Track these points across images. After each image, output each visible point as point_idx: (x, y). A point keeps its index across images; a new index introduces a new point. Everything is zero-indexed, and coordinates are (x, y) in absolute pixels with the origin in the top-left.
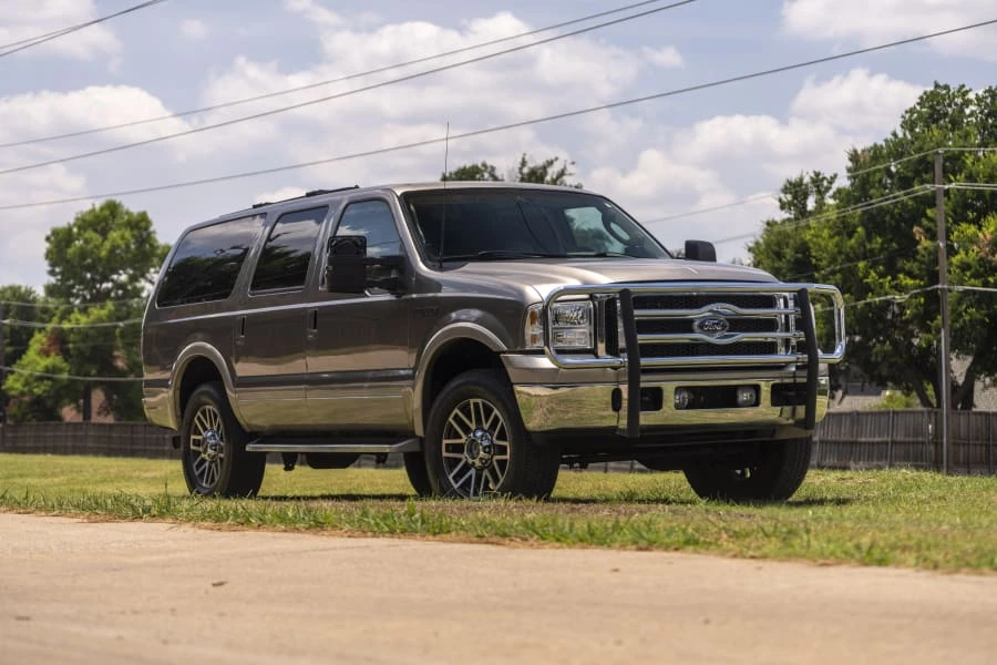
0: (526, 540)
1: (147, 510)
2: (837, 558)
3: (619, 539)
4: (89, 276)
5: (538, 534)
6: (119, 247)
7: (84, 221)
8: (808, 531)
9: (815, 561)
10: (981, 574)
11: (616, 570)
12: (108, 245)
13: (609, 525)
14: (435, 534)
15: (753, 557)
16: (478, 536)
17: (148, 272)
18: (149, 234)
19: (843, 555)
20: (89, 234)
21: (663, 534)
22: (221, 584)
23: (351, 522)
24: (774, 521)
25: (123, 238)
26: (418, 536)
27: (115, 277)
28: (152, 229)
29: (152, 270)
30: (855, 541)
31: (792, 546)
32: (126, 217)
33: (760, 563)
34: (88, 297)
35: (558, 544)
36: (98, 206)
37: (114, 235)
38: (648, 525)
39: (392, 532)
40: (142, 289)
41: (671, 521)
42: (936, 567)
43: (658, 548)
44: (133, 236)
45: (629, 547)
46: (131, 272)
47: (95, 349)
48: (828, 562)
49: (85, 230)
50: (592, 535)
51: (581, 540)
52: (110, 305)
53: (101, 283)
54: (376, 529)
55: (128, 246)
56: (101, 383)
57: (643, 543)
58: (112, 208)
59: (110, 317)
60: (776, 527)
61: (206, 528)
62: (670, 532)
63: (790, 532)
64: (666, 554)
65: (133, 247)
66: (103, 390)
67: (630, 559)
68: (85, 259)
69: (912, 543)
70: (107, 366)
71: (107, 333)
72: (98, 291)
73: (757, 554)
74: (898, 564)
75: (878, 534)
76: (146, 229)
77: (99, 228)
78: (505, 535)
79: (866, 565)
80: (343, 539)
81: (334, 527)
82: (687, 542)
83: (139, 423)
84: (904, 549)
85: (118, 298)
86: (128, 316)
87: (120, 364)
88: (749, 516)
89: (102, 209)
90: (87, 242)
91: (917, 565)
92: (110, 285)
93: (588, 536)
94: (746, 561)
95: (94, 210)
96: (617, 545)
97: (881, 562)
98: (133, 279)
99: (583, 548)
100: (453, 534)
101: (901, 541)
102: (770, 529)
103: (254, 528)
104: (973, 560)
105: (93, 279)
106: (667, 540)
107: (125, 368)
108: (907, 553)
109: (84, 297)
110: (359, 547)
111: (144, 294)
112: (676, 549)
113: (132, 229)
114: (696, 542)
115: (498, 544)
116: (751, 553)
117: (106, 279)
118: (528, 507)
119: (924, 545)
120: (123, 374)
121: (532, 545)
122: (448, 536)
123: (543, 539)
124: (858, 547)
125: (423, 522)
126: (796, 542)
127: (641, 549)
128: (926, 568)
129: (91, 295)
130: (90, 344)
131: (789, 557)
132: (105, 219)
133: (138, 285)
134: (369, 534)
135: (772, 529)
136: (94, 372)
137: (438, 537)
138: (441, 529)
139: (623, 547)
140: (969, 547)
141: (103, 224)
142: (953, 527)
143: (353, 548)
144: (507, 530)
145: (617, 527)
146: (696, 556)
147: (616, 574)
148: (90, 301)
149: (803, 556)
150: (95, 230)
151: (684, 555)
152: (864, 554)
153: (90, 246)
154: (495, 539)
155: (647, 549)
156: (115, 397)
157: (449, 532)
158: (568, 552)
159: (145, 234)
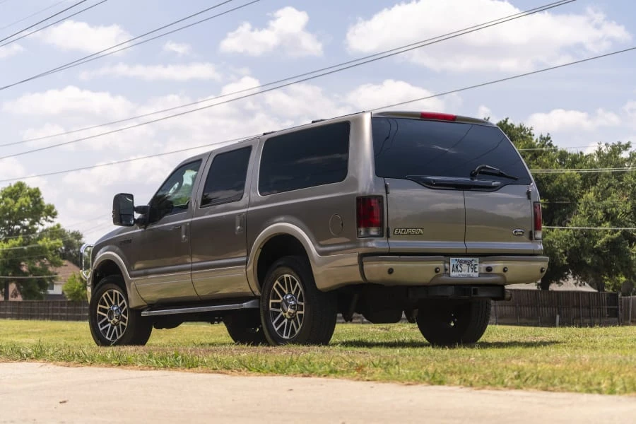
0: (240, 371)
1: (29, 355)
2: (416, 380)
3: (293, 370)
4: (7, 222)
5: (246, 367)
6: (24, 206)
7: (6, 192)
8: (398, 363)
9: (403, 382)
10: (498, 390)
11: (291, 390)
12: (18, 205)
13: (287, 361)
14: (189, 368)
15: (368, 380)
16: (213, 369)
17: (40, 219)
18: (40, 200)
19: (419, 379)
20: (8, 199)
21: (317, 367)
22: (65, 402)
23: (142, 361)
24: (379, 357)
25: (26, 201)
26: (180, 369)
27: (22, 222)
28: (41, 197)
29: (42, 218)
30: (425, 369)
31: (389, 373)
32: (28, 191)
33: (372, 384)
34: (7, 233)
35: (258, 374)
36: (13, 185)
37: (22, 200)
38: (309, 361)
39: (165, 367)
40: (37, 229)
41: (321, 358)
42: (471, 385)
43: (314, 375)
44: (31, 200)
45: (298, 375)
46: (31, 219)
47: (11, 261)
48: (410, 383)
49: (6, 197)
50: (277, 367)
51: (271, 371)
52: (21, 238)
53: (14, 225)
54: (156, 365)
55: (29, 205)
56: (14, 279)
57: (306, 373)
58: (21, 186)
59: (20, 245)
60: (380, 361)
61: (61, 365)
62: (321, 365)
63: (388, 364)
64: (319, 379)
65: (31, 206)
66: (16, 283)
67: (298, 382)
68: (5, 213)
69: (456, 370)
70: (17, 270)
71: (17, 252)
72: (13, 230)
73: (370, 378)
74: (450, 383)
75: (437, 364)
76: (38, 196)
77: (13, 196)
78: (229, 369)
79: (432, 384)
80: (137, 372)
81: (133, 364)
82: (331, 372)
83: (35, 301)
84: (452, 373)
85: (24, 234)
86: (28, 244)
87: (24, 269)
88: (365, 353)
89: (15, 186)
90: (7, 203)
91: (460, 384)
92: (19, 227)
93: (275, 368)
94: (364, 383)
95: (10, 186)
96: (292, 373)
97: (441, 383)
98: (32, 223)
99: (272, 375)
100: (200, 368)
101: (449, 367)
102: (376, 362)
103: (87, 365)
104: (491, 380)
105: (10, 223)
106: (320, 371)
107: (28, 271)
108: (454, 376)
109: (5, 233)
110: (146, 377)
111: (38, 231)
112: (325, 376)
113: (31, 197)
114: (336, 372)
115: (225, 373)
116: (367, 378)
117: (17, 223)
118: (242, 349)
119: (463, 372)
120: (25, 274)
121: (243, 375)
122: (197, 369)
123: (250, 370)
124: (427, 373)
125: (183, 361)
126: (392, 371)
127: (305, 376)
128: (466, 386)
129: (9, 232)
130: (9, 259)
131: (388, 380)
132: (17, 192)
133: (35, 226)
134: (153, 368)
135: (377, 362)
136: (10, 274)
137: (191, 370)
138: (193, 365)
139: (295, 375)
140: (488, 371)
141: (16, 194)
142: (477, 358)
143: (142, 377)
144: (230, 366)
145: (292, 362)
146: (336, 380)
147: (291, 392)
148: (9, 235)
149: (397, 380)
150: (11, 198)
151: (329, 379)
152: (431, 378)
153: (9, 206)
154: (224, 371)
155: (308, 376)
156: (22, 287)
157: (197, 366)
158: (264, 378)
159: (37, 199)
